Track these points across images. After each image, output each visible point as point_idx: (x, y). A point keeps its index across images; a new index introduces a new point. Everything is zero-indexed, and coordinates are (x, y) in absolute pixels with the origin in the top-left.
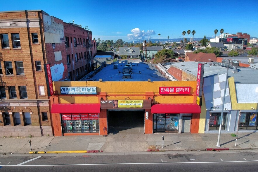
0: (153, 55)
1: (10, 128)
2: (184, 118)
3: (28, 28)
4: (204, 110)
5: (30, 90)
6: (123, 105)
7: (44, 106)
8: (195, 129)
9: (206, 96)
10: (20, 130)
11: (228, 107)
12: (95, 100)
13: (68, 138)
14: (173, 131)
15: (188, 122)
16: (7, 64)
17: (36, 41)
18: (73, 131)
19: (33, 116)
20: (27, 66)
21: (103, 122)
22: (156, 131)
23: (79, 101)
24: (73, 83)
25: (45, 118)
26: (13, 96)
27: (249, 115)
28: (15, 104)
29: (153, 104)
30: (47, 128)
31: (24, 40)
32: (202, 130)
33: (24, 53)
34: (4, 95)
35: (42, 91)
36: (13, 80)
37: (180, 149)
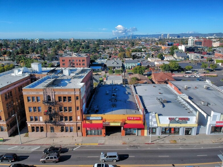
1: (64, 133)
2: (138, 129)
3: (75, 95)
4: (146, 127)
5: (74, 118)
6: (112, 124)
7: (79, 124)
8: (143, 134)
9: (146, 121)
10: (68, 134)
11: (156, 125)
12: (101, 122)
13: (89, 138)
15: (140, 131)
16: (65, 108)
17: (77, 99)
18: (91, 134)
19: (74, 128)
20: (73, 109)
21: (104, 131)
22: (126, 134)
23: (94, 122)
24: (92, 115)
25: (79, 129)
26: (66, 120)
27: (166, 128)
28: (67, 123)
29: (125, 124)
30: (80, 133)
31: (73, 99)
32: (146, 134)
33: (72, 104)
34: (62, 120)
35: (79, 118)
36: (67, 114)
37: (135, 143)
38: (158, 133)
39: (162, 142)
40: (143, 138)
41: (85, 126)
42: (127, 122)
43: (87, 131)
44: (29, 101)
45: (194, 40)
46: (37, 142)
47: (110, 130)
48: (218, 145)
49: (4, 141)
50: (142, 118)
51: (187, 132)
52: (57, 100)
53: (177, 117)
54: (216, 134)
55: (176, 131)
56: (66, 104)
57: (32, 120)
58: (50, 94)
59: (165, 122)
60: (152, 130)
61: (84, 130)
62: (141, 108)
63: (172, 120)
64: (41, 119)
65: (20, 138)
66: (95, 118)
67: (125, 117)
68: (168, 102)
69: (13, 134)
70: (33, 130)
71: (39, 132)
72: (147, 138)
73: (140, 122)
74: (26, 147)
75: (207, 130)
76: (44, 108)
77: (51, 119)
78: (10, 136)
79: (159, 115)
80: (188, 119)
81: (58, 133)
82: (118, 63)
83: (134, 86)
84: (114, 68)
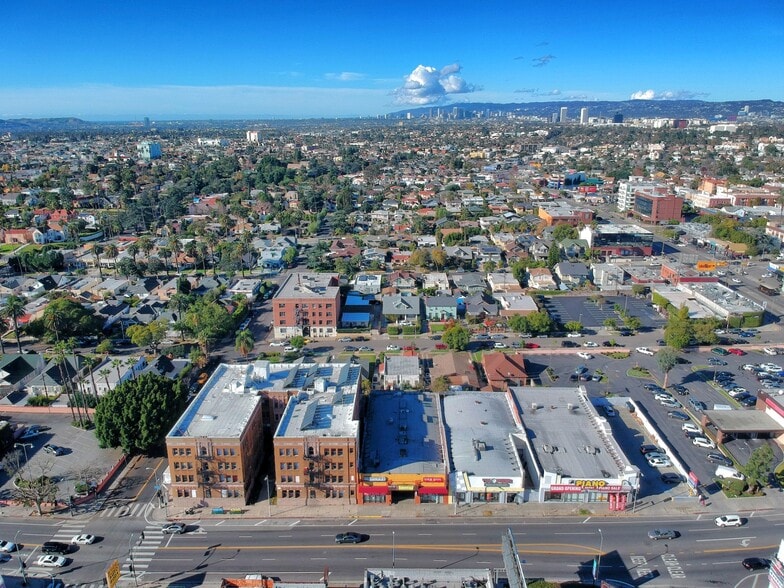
0: (443, 315)
1: (330, 499)
2: (440, 495)
3: (348, 446)
4: (450, 491)
5: (345, 478)
6: (401, 488)
7: (353, 487)
8: (446, 501)
9: (451, 484)
10: (337, 501)
11: (464, 489)
12: (385, 484)
13: (367, 506)
14: (431, 501)
15: (442, 498)
16: (333, 464)
17: (351, 451)
18: (370, 501)
19: (346, 493)
20: (345, 465)
21: (389, 497)
22: (422, 502)
23: (375, 484)
24: (373, 475)
25: (352, 493)
26: (334, 480)
27: (479, 494)
28: (335, 485)
29: (420, 487)
30: (353, 500)
31: (345, 452)
32: (450, 502)
33: (344, 458)
34: (328, 480)
35: (353, 478)
36: (335, 472)
37: (434, 516)
38: (468, 500)
39: (472, 514)
40: (445, 507)
41: (362, 490)
42: (423, 484)
43: (364, 497)
44: (281, 454)
46: (294, 514)
47: (398, 496)
48: (548, 520)
49: (243, 512)
50: (444, 477)
51: (512, 498)
52: (323, 453)
53: (494, 478)
54: (554, 502)
55: (494, 497)
56: (336, 459)
57: (283, 480)
58: (314, 446)
59: (477, 484)
60: (460, 497)
61: (360, 496)
62: (446, 463)
63: (487, 482)
64: (298, 479)
65: (263, 507)
66: (377, 479)
67: (420, 478)
68: (488, 448)
69: (253, 498)
70: (284, 496)
71: (293, 498)
72: (452, 507)
73: (443, 485)
74: (280, 521)
75: (538, 496)
76: (303, 465)
77: (312, 480)
78: (247, 504)
79: (469, 474)
80: (511, 481)
81: (321, 498)
82: (409, 306)
83: (442, 397)
84: (401, 318)
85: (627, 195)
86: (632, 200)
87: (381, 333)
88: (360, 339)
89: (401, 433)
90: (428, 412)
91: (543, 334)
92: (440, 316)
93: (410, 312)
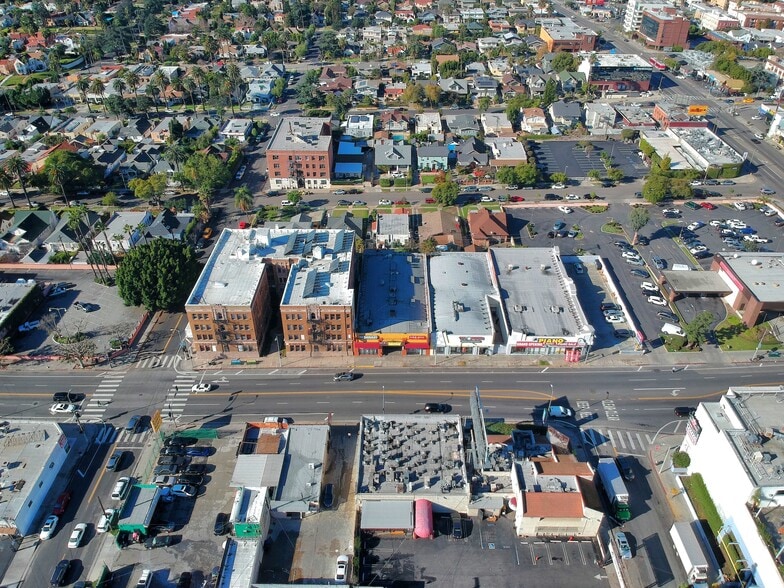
1: (331, 353)
2: (422, 349)
3: (345, 313)
4: (432, 345)
5: (343, 336)
6: (390, 344)
7: (350, 342)
8: (428, 353)
9: (432, 341)
10: (336, 353)
11: (443, 345)
12: (377, 341)
13: (362, 358)
14: (415, 353)
15: (424, 351)
16: (332, 326)
17: (348, 316)
18: (365, 354)
19: (344, 347)
20: (343, 327)
21: (380, 351)
22: (408, 354)
23: (368, 341)
24: (367, 334)
25: (350, 348)
26: (334, 338)
27: (456, 348)
28: (335, 342)
29: (406, 343)
30: (350, 352)
31: (343, 317)
32: (431, 354)
33: (341, 321)
34: (328, 338)
35: (349, 336)
36: (335, 332)
37: (417, 366)
38: (447, 352)
39: (449, 364)
40: (427, 358)
41: (357, 345)
42: (409, 341)
43: (359, 351)
44: (287, 318)
45: (641, 8)
46: (301, 364)
47: (387, 350)
48: (511, 370)
49: (257, 363)
50: (426, 335)
51: (483, 351)
52: (323, 317)
53: (469, 337)
54: (519, 354)
55: (469, 350)
56: (335, 322)
57: (290, 338)
58: (315, 312)
59: (454, 341)
60: (440, 350)
61: (356, 350)
62: (429, 324)
63: (463, 340)
64: (303, 337)
65: (274, 358)
66: (371, 337)
67: (407, 336)
68: (466, 309)
69: (264, 352)
70: (292, 349)
71: (300, 352)
72: (432, 358)
73: (425, 341)
74: (289, 370)
75: (505, 350)
76: (307, 327)
77: (315, 337)
78: (261, 356)
79: (449, 333)
80: (483, 339)
81: (324, 352)
82: (401, 156)
83: (428, 258)
84: (393, 168)
85: (635, 13)
86: (639, 19)
87: (374, 185)
88: (354, 192)
89: (391, 295)
90: (415, 272)
91: (529, 186)
92: (431, 166)
93: (402, 162)
